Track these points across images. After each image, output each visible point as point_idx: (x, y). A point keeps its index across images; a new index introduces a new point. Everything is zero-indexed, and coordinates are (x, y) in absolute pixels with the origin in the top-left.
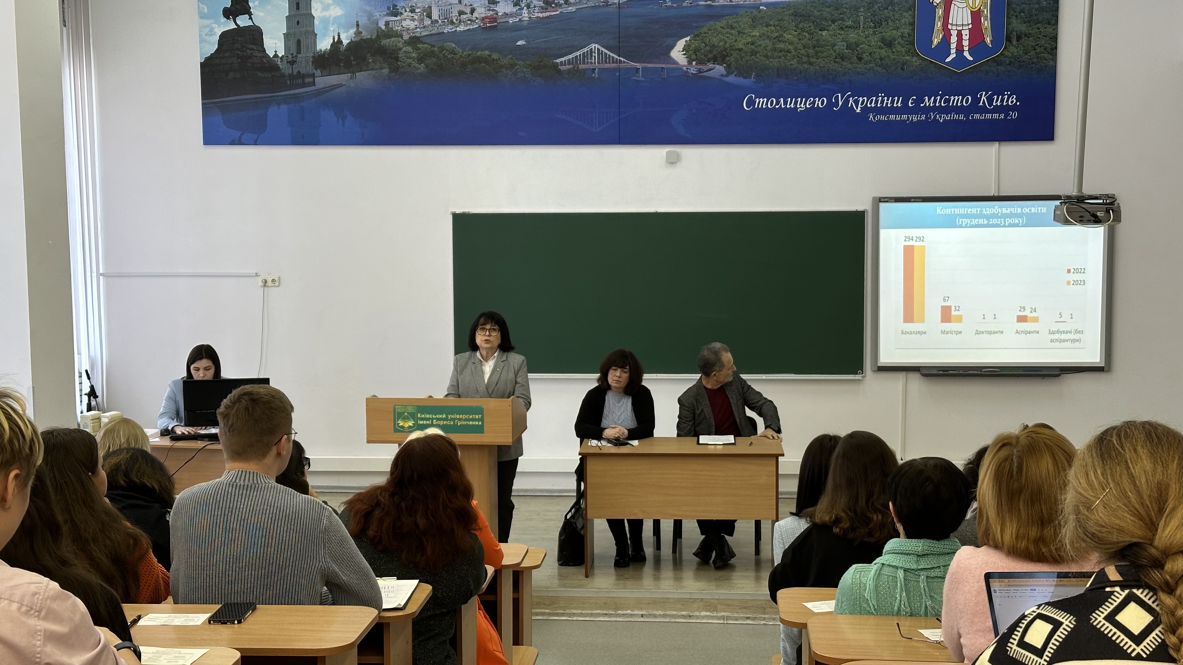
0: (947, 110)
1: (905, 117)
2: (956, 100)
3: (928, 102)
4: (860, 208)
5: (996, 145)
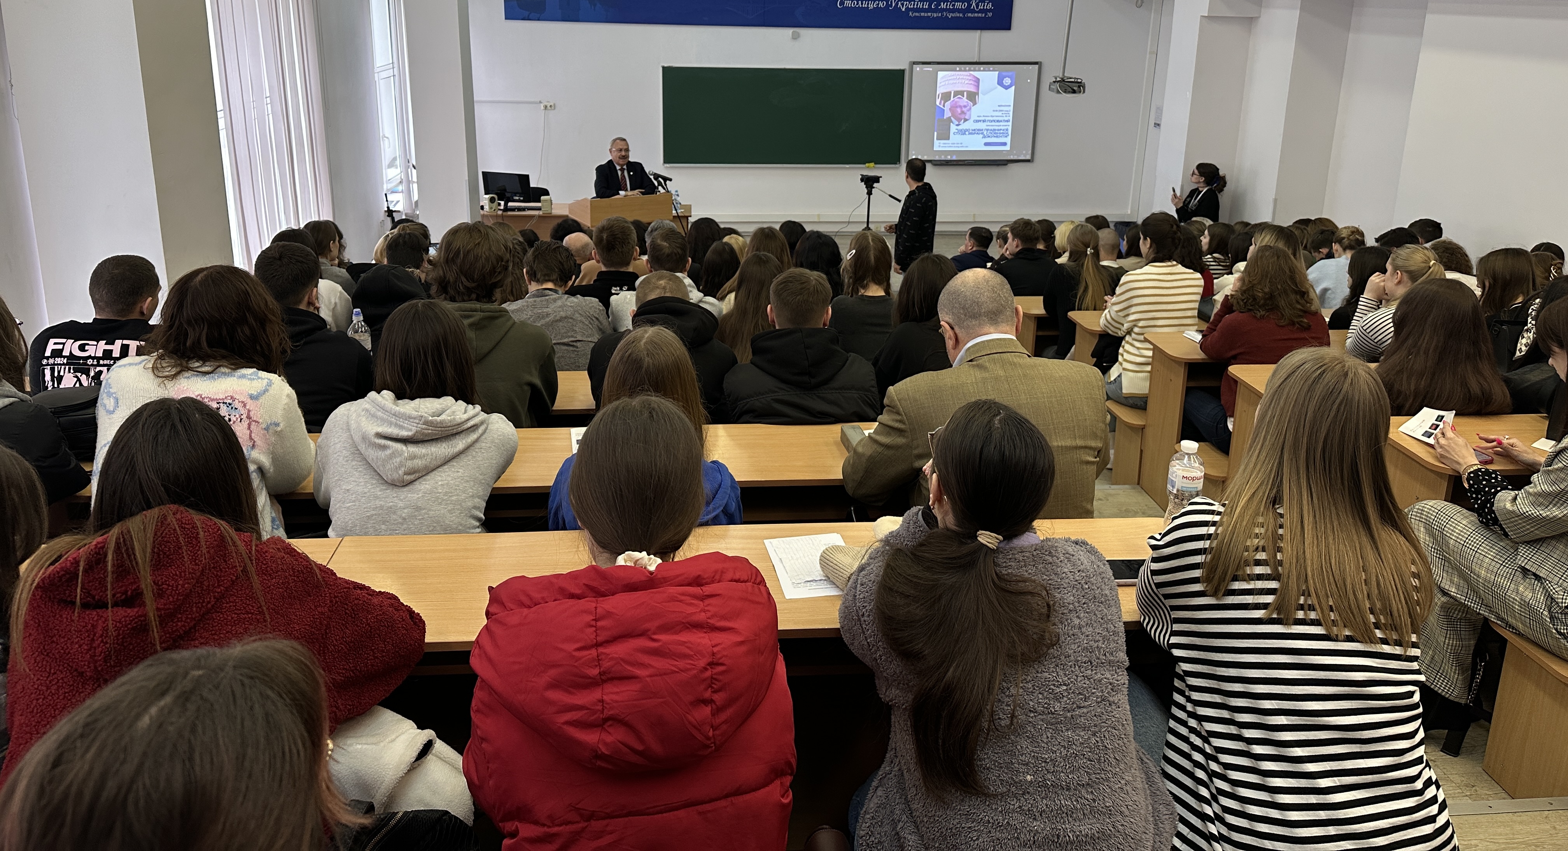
0: (953, 10)
1: (929, 14)
2: (958, 5)
3: (943, 6)
4: (902, 68)
5: (979, 32)
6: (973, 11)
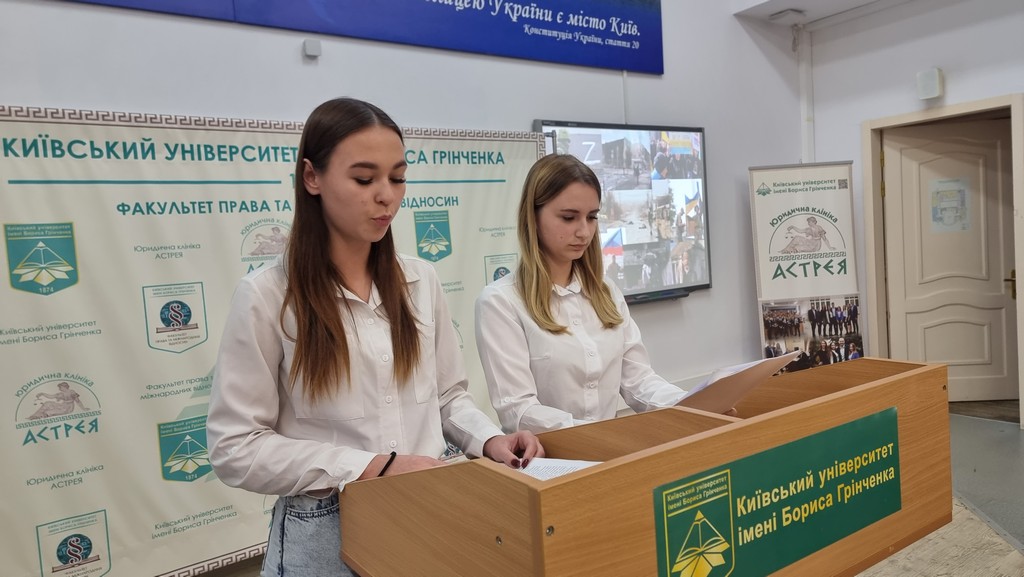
0: (588, 31)
2: (595, 23)
3: (573, 20)
5: (625, 74)
6: (614, 36)
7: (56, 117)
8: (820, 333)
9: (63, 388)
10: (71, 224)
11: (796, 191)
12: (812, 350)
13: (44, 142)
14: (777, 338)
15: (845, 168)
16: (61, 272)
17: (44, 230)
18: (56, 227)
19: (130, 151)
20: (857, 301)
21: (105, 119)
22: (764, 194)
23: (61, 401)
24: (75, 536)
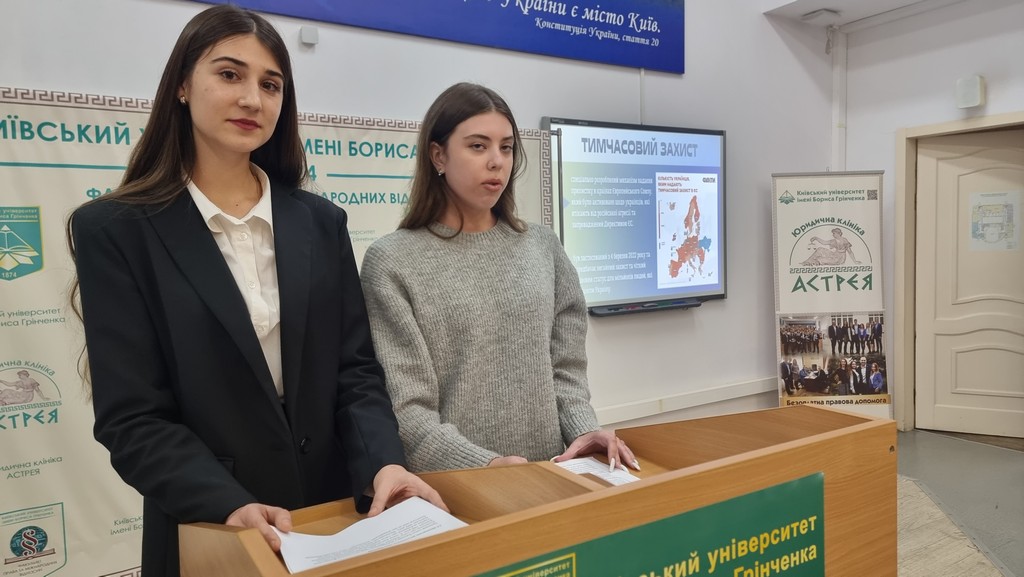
0: (604, 27)
1: (568, 28)
2: (611, 17)
3: (588, 15)
5: (643, 72)
6: (632, 33)
7: (27, 98)
8: (840, 351)
9: (22, 376)
10: (37, 209)
11: (821, 200)
12: (831, 368)
13: (13, 123)
14: (794, 354)
15: (876, 178)
16: (25, 257)
17: (9, 214)
18: (23, 211)
19: (103, 135)
20: (882, 319)
21: (77, 102)
22: (787, 202)
23: (21, 390)
24: (30, 528)
